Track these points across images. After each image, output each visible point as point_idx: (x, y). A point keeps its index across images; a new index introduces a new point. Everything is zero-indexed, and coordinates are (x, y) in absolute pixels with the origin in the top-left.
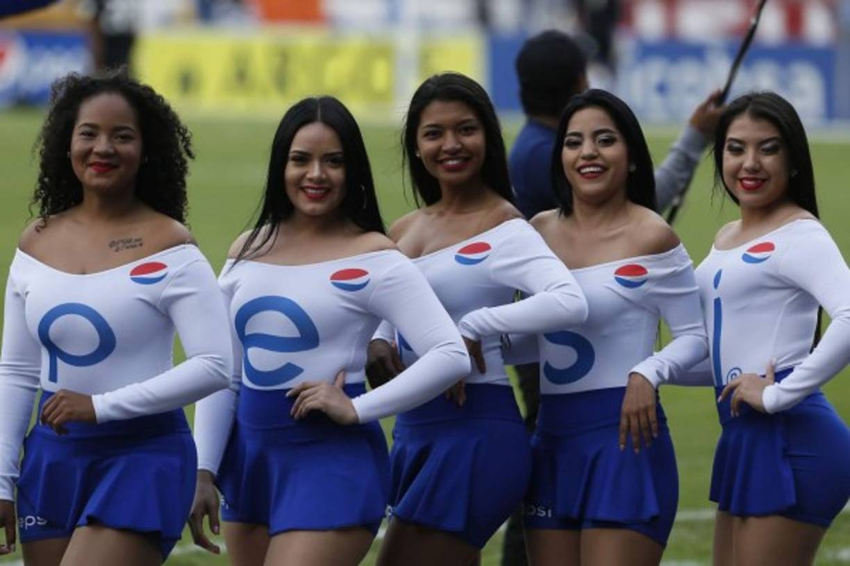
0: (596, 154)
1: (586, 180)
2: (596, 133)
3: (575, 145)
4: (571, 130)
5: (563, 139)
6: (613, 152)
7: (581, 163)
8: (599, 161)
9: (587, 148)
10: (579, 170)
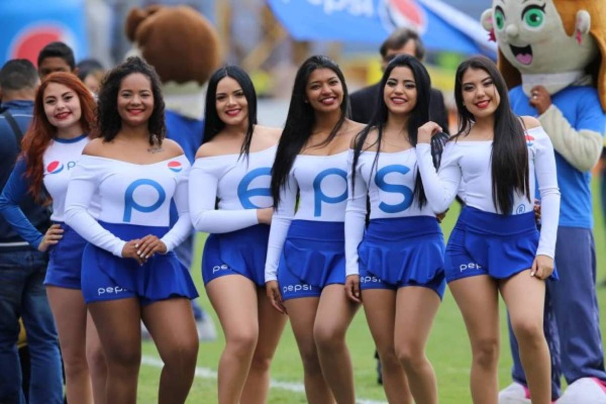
0: (402, 92)
1: (395, 105)
2: (405, 81)
3: (392, 84)
4: (391, 76)
5: (386, 81)
6: (412, 93)
7: (393, 95)
8: (404, 96)
9: (400, 88)
10: (392, 99)
